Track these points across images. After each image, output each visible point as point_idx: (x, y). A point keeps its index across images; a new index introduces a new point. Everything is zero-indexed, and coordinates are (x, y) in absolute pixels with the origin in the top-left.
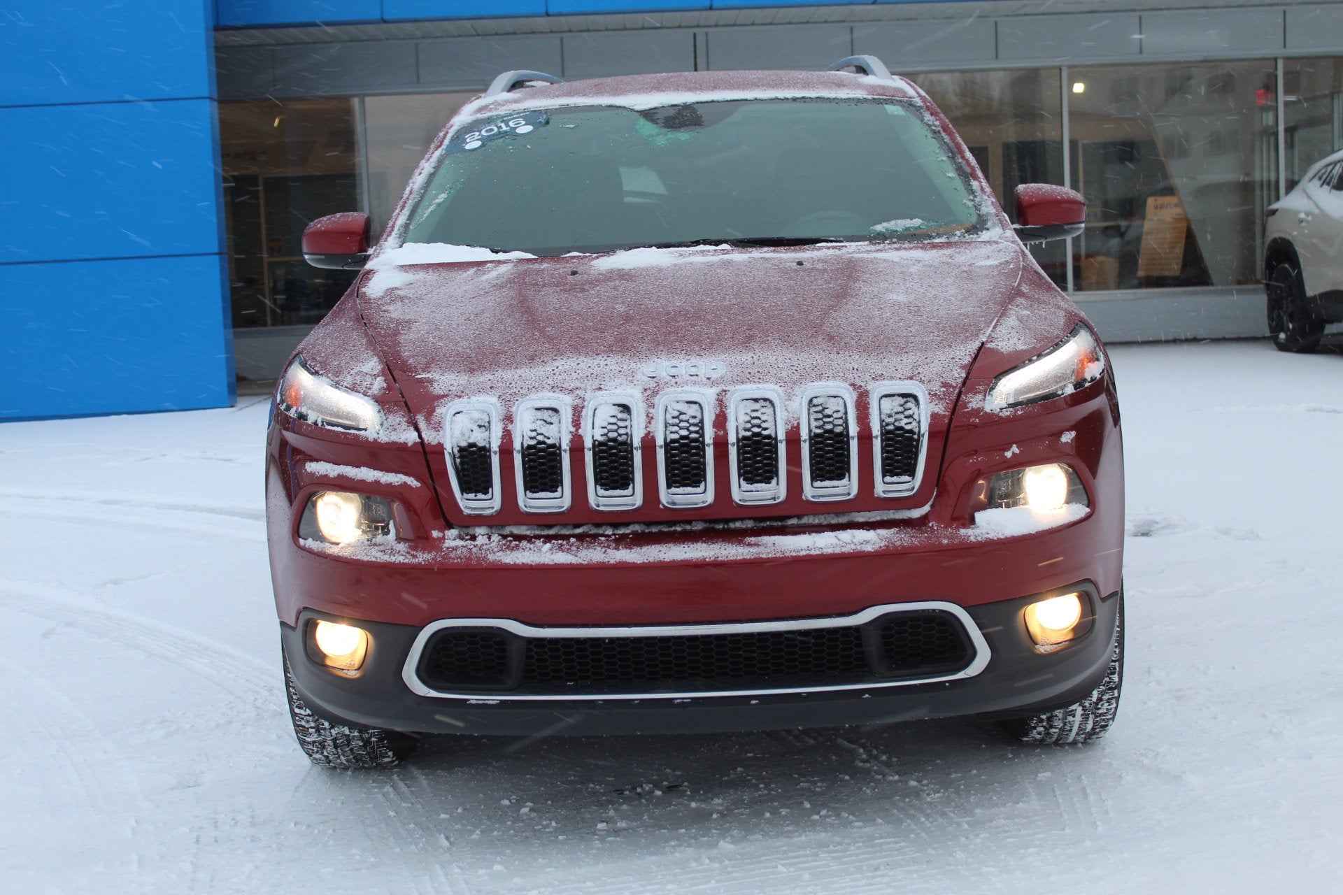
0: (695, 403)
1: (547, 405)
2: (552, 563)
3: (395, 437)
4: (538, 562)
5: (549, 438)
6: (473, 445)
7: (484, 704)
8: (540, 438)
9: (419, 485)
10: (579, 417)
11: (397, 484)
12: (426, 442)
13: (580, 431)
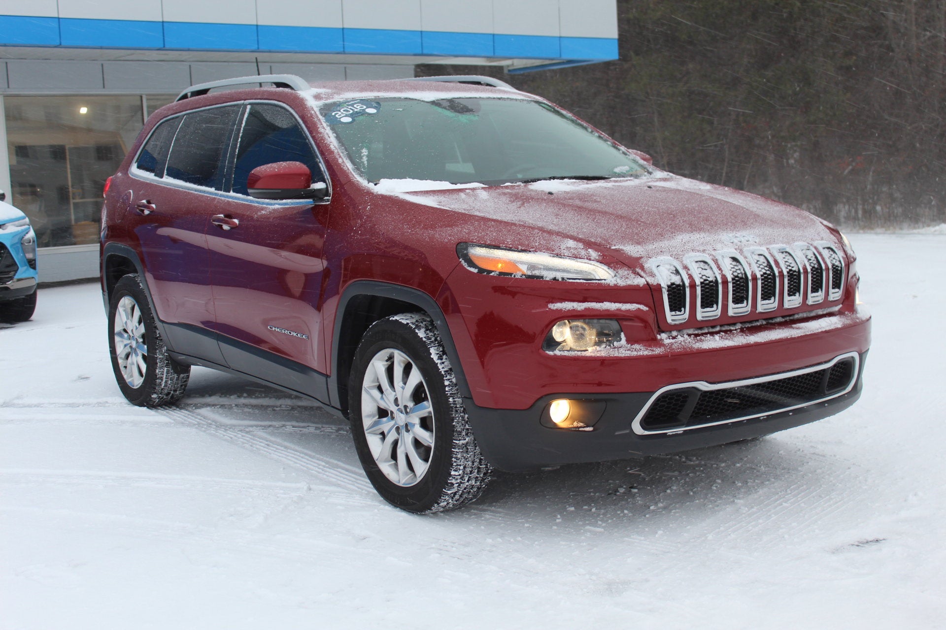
0: (761, 255)
1: (701, 260)
2: (726, 346)
3: (630, 282)
4: (719, 346)
5: (709, 277)
6: (673, 284)
7: (676, 434)
8: (704, 277)
9: (647, 309)
10: (718, 265)
11: (634, 310)
12: (650, 283)
13: (723, 272)
